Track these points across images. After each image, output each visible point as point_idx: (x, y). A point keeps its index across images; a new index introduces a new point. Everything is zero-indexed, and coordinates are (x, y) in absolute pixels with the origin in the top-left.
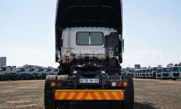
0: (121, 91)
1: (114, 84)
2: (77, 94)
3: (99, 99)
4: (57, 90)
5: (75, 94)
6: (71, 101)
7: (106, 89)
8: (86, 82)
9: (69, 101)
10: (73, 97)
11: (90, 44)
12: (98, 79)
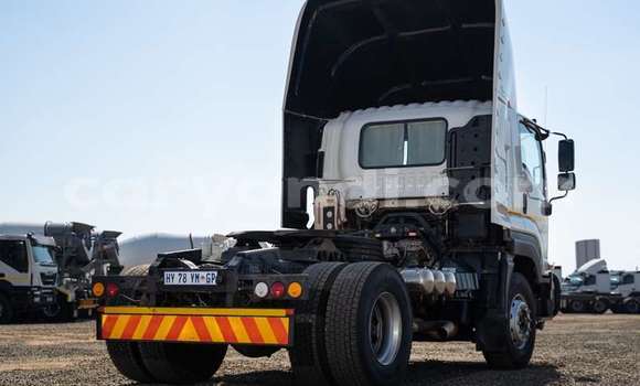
0: (282, 312)
1: (261, 290)
2: (157, 319)
3: (215, 340)
4: (107, 309)
5: (152, 321)
6: (144, 343)
7: (237, 305)
8: (182, 283)
9: (135, 343)
10: (147, 330)
11: (405, 163)
12: (216, 273)
